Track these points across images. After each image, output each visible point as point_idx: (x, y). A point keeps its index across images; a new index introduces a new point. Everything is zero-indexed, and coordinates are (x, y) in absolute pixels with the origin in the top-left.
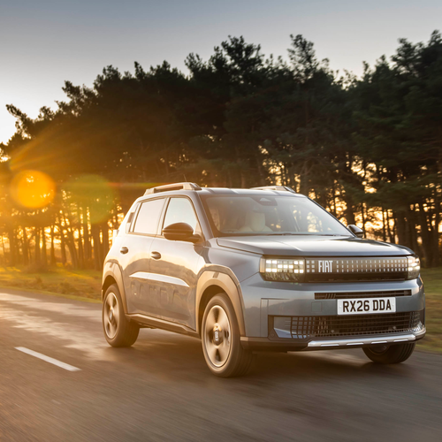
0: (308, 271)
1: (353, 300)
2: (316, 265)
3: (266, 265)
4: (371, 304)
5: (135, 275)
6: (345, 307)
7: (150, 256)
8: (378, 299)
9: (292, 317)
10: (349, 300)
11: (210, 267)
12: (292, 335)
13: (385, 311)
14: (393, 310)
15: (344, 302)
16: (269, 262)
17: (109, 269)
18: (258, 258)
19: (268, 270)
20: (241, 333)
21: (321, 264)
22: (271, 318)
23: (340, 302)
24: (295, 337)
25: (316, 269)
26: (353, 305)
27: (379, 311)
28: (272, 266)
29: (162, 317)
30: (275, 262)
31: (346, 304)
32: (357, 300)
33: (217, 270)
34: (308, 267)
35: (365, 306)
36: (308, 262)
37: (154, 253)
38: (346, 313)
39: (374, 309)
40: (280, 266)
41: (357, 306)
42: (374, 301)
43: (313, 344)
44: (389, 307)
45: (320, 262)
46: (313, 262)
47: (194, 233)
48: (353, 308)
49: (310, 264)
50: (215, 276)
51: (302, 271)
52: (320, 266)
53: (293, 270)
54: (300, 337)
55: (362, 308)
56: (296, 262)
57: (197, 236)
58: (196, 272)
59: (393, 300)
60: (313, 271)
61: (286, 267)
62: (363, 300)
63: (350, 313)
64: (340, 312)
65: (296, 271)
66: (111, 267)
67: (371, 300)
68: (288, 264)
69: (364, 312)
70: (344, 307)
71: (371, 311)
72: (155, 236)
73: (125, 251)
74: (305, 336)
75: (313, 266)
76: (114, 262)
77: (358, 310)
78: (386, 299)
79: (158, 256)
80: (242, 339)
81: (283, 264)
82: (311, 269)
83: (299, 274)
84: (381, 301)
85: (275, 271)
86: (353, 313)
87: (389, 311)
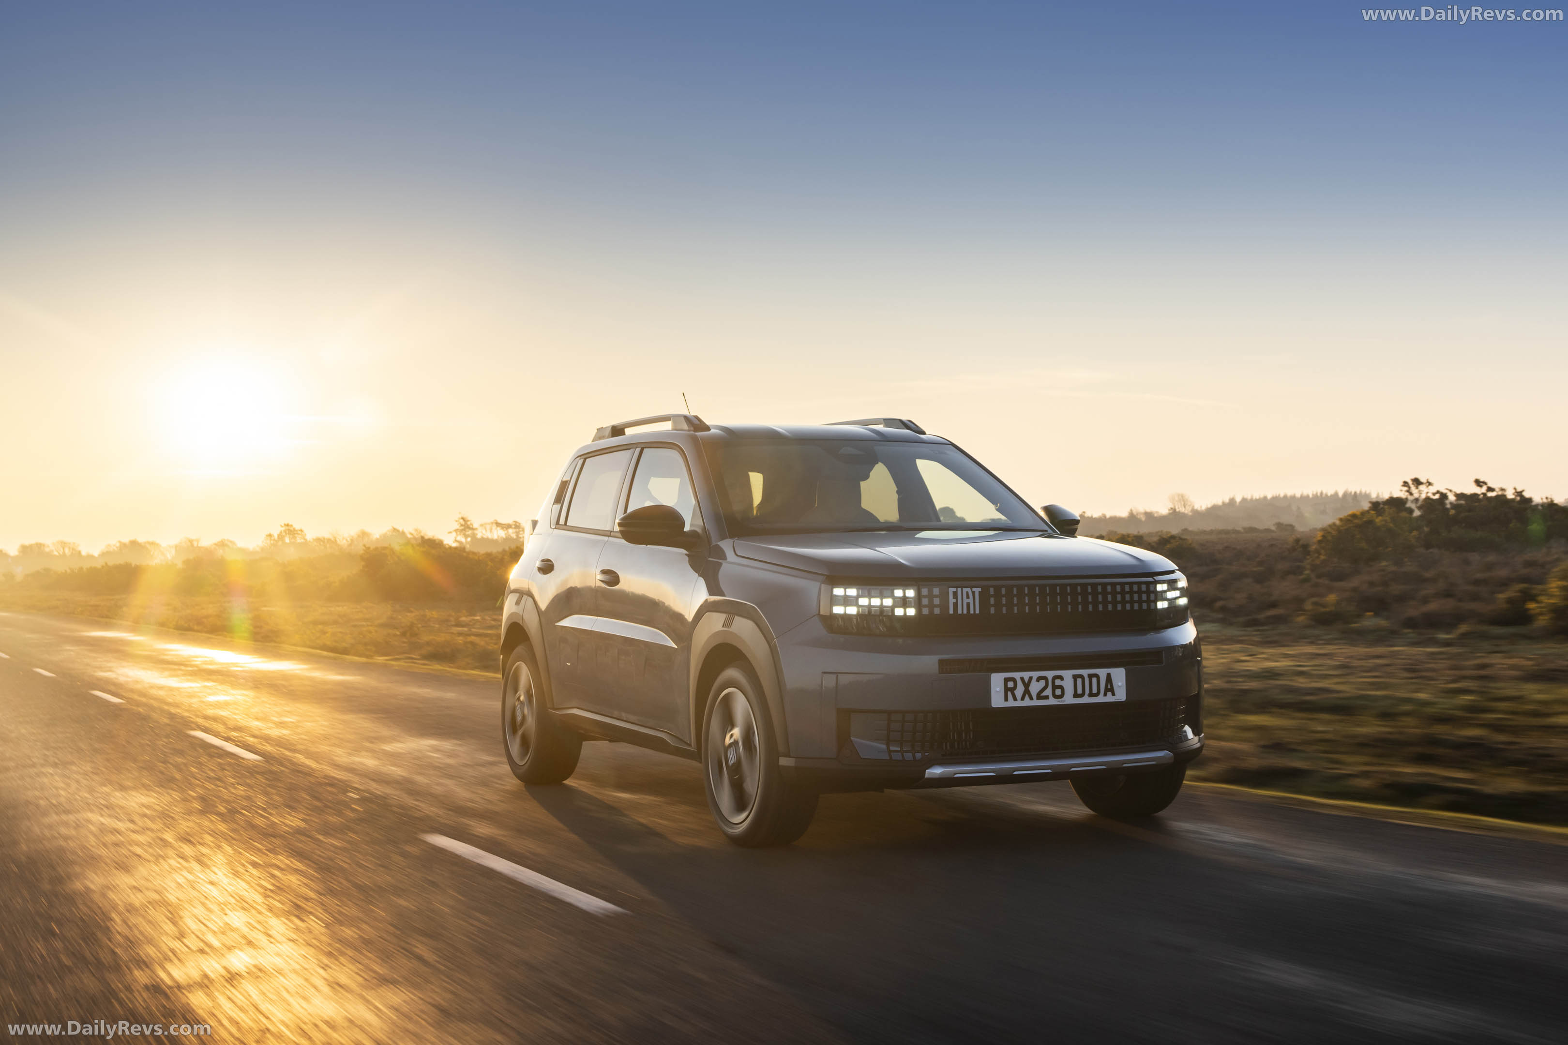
0: (925, 611)
1: (1026, 675)
2: (944, 596)
3: (834, 600)
4: (1068, 684)
5: (567, 622)
6: (1009, 691)
7: (595, 579)
8: (1085, 672)
9: (889, 713)
10: (1017, 675)
11: (715, 603)
12: (890, 752)
13: (1100, 699)
14: (1121, 695)
15: (1006, 680)
16: (838, 591)
17: (514, 609)
18: (818, 584)
19: (838, 610)
20: (781, 748)
21: (955, 595)
22: (845, 715)
23: (997, 681)
24: (897, 757)
25: (944, 606)
26: (1027, 685)
27: (1086, 700)
28: (846, 601)
29: (624, 715)
30: (852, 592)
31: (1011, 684)
32: (1035, 674)
33: (732, 610)
34: (925, 601)
35: (1055, 687)
36: (925, 592)
37: (604, 572)
38: (1011, 703)
39: (1076, 695)
40: (863, 601)
41: (1035, 688)
42: (1075, 677)
43: (936, 771)
44: (1110, 688)
45: (951, 590)
46: (936, 591)
47: (687, 528)
48: (1027, 692)
49: (931, 596)
50: (727, 624)
51: (911, 612)
52: (952, 600)
53: (892, 608)
54: (909, 756)
55: (1048, 692)
56: (898, 593)
57: (693, 534)
58: (690, 616)
59: (1119, 676)
60: (937, 611)
61: (876, 602)
62: (1050, 674)
63: (1019, 703)
64: (998, 700)
65: (899, 612)
66: (518, 603)
67: (1068, 674)
68: (882, 597)
69: (1052, 701)
70: (1007, 689)
71: (1069, 699)
72: (609, 534)
73: (547, 567)
74: (919, 756)
75: (937, 601)
76: (524, 594)
77: (1039, 697)
78: (1102, 673)
79: (612, 577)
80: (783, 761)
81: (870, 596)
82: (931, 606)
83: (905, 618)
84: (1091, 676)
85: (852, 610)
86: (1027, 702)
87: (1109, 698)
